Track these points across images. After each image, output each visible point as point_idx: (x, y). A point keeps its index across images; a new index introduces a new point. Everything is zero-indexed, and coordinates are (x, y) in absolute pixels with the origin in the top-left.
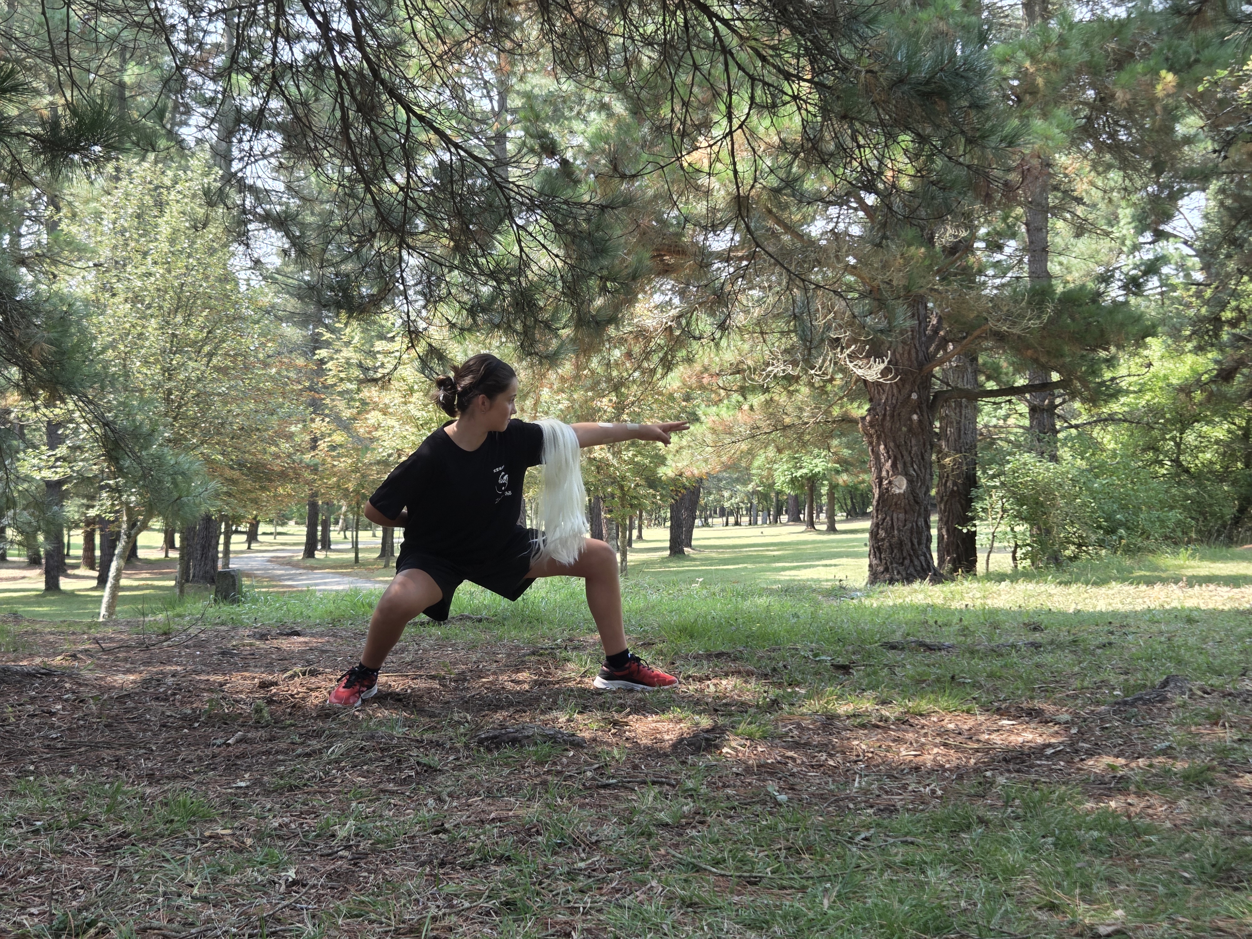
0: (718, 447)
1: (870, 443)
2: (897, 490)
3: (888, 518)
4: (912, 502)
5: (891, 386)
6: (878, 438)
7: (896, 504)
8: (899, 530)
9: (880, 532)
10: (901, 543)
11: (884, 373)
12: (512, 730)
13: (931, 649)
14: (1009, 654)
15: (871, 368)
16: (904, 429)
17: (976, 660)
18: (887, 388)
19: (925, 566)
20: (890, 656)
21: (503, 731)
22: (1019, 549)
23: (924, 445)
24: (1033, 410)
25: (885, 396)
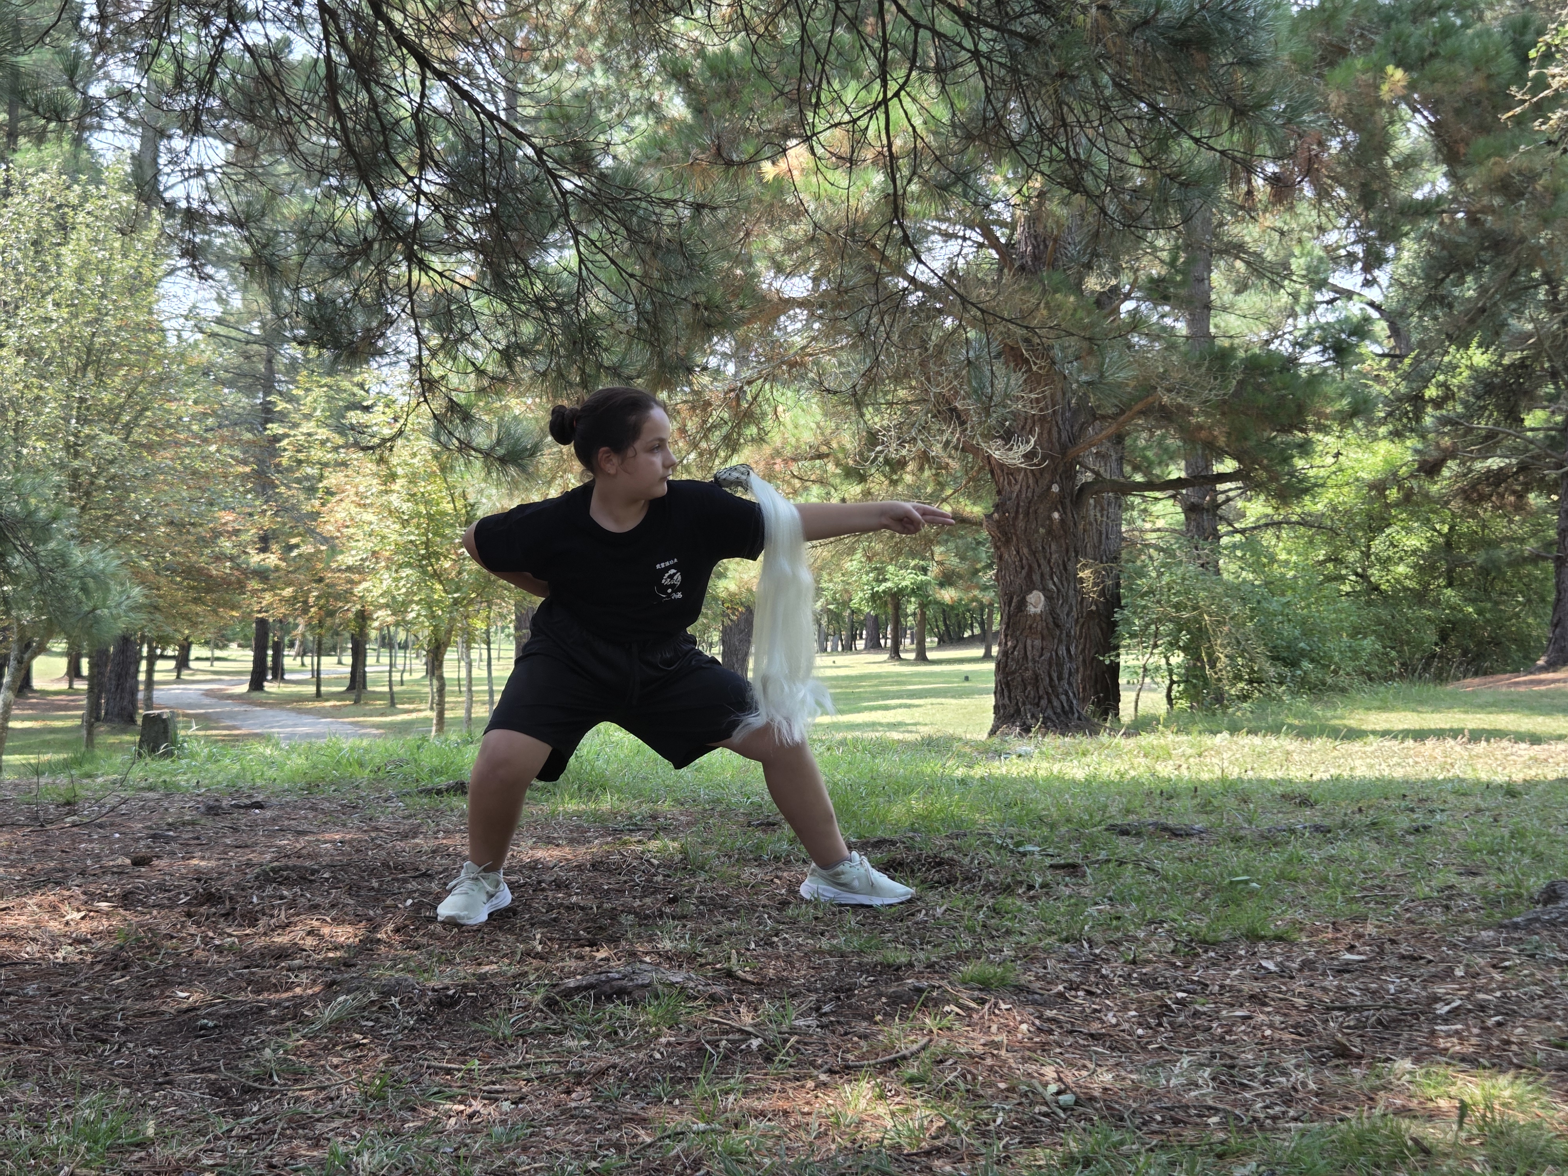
1: (997, 548)
2: (1032, 610)
3: (1020, 646)
4: (1051, 625)
5: (1026, 475)
6: (1008, 542)
7: (1030, 627)
8: (1034, 661)
9: (1010, 663)
10: (1036, 678)
11: (1029, 456)
12: (617, 976)
13: (1176, 835)
14: (1288, 843)
15: (1010, 449)
16: (1042, 531)
17: (1245, 851)
18: (1020, 478)
19: (1067, 708)
20: (1123, 846)
21: (603, 977)
22: (1175, 686)
23: (1067, 551)
24: (1191, 509)
25: (1017, 487)
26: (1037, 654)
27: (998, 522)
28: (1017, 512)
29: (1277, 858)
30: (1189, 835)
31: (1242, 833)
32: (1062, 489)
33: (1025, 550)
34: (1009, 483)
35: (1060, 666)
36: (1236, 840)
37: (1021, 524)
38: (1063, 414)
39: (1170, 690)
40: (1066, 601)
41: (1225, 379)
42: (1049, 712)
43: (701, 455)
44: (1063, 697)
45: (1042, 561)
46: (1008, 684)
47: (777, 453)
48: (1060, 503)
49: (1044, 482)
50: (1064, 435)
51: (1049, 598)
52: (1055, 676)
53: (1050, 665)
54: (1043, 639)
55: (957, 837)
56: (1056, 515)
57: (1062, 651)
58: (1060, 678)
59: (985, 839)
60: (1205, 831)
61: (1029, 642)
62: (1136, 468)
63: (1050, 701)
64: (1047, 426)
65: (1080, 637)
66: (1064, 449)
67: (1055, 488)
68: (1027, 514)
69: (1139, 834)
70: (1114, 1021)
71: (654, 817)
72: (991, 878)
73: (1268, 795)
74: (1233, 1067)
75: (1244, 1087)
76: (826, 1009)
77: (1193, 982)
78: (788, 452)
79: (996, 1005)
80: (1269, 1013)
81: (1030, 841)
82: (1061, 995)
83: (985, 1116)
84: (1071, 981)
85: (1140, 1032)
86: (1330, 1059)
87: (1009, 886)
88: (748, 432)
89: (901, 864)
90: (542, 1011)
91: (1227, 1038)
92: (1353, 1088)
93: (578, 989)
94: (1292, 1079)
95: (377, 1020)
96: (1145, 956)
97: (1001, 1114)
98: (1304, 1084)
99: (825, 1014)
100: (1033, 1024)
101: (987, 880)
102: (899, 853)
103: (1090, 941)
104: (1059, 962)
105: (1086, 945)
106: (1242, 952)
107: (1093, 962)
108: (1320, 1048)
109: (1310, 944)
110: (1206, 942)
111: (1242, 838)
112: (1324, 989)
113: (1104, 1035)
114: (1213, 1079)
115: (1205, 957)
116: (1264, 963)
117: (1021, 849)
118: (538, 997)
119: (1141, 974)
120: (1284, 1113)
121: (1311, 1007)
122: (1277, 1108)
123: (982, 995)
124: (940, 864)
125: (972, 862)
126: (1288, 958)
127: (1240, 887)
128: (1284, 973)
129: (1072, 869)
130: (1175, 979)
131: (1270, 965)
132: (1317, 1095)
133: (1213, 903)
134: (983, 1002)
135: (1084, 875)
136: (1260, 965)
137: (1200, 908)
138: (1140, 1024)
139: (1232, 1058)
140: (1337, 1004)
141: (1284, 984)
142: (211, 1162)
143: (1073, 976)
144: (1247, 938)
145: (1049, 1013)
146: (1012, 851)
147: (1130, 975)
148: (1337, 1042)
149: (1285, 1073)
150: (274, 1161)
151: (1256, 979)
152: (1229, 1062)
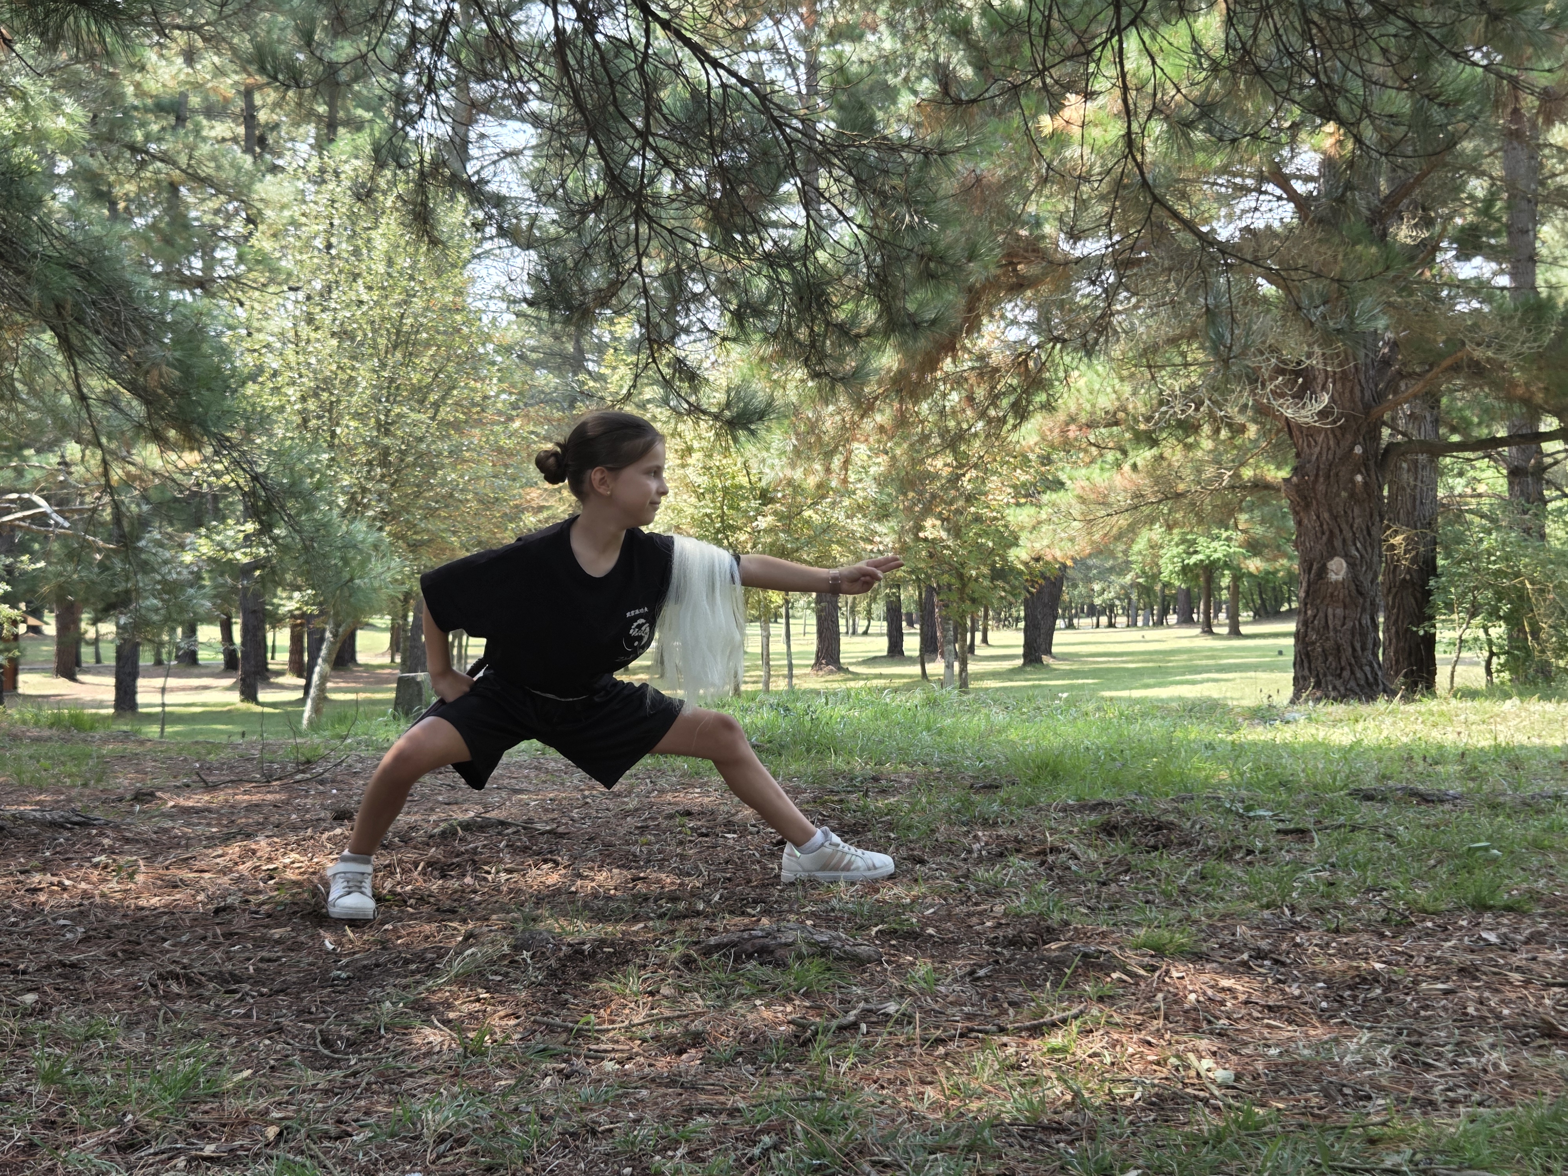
0: (1089, 523)
1: (1296, 513)
2: (1333, 577)
3: (1321, 615)
4: (1354, 592)
5: (1327, 436)
6: (1307, 506)
7: (1332, 595)
8: (1336, 631)
9: (1310, 633)
10: (1338, 648)
11: (1323, 414)
12: (760, 934)
13: (1428, 801)
14: (1551, 811)
15: (1303, 407)
16: (1344, 494)
17: (1501, 818)
18: (1320, 439)
19: (1371, 679)
20: (1366, 812)
21: (746, 935)
22: (1495, 660)
23: (1371, 516)
24: (1515, 474)
25: (1317, 449)
26: (1338, 623)
27: (1297, 485)
28: (1317, 475)
29: (1537, 824)
30: (1442, 802)
31: (1501, 799)
32: (1365, 451)
33: (1326, 515)
34: (1309, 445)
35: (1364, 635)
36: (1494, 807)
37: (1321, 487)
38: (1366, 372)
39: (1488, 663)
40: (1370, 567)
41: (1541, 331)
42: (1352, 683)
43: (989, 421)
44: (1367, 669)
45: (1344, 526)
46: (1308, 655)
47: (1072, 419)
48: (1363, 465)
49: (1345, 444)
50: (1367, 394)
51: (1351, 565)
52: (1358, 646)
53: (1353, 635)
54: (1345, 607)
55: (1183, 800)
56: (1359, 478)
57: (1366, 620)
58: (1363, 649)
59: (1213, 802)
60: (1460, 797)
61: (1330, 611)
62: (1454, 430)
63: (1353, 672)
64: (1349, 384)
65: (1393, 607)
66: (1367, 408)
67: (1358, 450)
68: (1328, 477)
69: (1384, 800)
70: (1297, 992)
71: (876, 779)
72: (1210, 842)
73: (1546, 762)
74: (1418, 1045)
75: (1428, 1067)
76: (981, 973)
77: (1398, 953)
78: (1083, 418)
79: (1167, 972)
80: (1477, 988)
81: (1262, 805)
82: (1244, 964)
83: (1120, 1090)
84: (1258, 950)
85: (1324, 1004)
86: (1533, 1038)
87: (1227, 851)
88: (1038, 399)
89: (1115, 827)
90: (678, 969)
91: (1423, 1013)
92: (1551, 1071)
93: (718, 947)
94: (1483, 1060)
95: (506, 975)
96: (1351, 925)
97: (1140, 1089)
98: (1496, 1066)
99: (979, 978)
100: (1204, 993)
101: (1205, 844)
102: (1116, 815)
103: (1293, 909)
104: (1251, 928)
105: (1287, 912)
106: (1464, 923)
107: (1291, 930)
108: (1526, 1027)
109: (1544, 916)
110: (1426, 912)
111: (1500, 804)
112: (1548, 964)
113: (1282, 1007)
114: (1394, 1058)
115: (1419, 926)
116: (1484, 935)
117: (1252, 814)
118: (675, 954)
119: (1339, 943)
120: (1466, 1097)
121: (1527, 983)
122: (1460, 1091)
123: (1153, 962)
124: (1159, 828)
125: (1193, 826)
126: (1516, 930)
127: (1478, 854)
128: (1507, 945)
129: (1301, 834)
130: (1379, 948)
131: (1492, 937)
132: (1509, 1077)
133: (1443, 872)
134: (1153, 969)
135: (1312, 841)
136: (1480, 938)
137: (1429, 874)
138: (1326, 997)
139: (1421, 1035)
140: (1560, 980)
141: (1503, 957)
142: (280, 1115)
143: (1264, 944)
144: (1473, 907)
145: (1225, 983)
146: (1241, 816)
147: (1328, 944)
148: (1544, 1021)
149: (1478, 1054)
150: (346, 1117)
151: (1472, 951)
152: (1414, 1039)
